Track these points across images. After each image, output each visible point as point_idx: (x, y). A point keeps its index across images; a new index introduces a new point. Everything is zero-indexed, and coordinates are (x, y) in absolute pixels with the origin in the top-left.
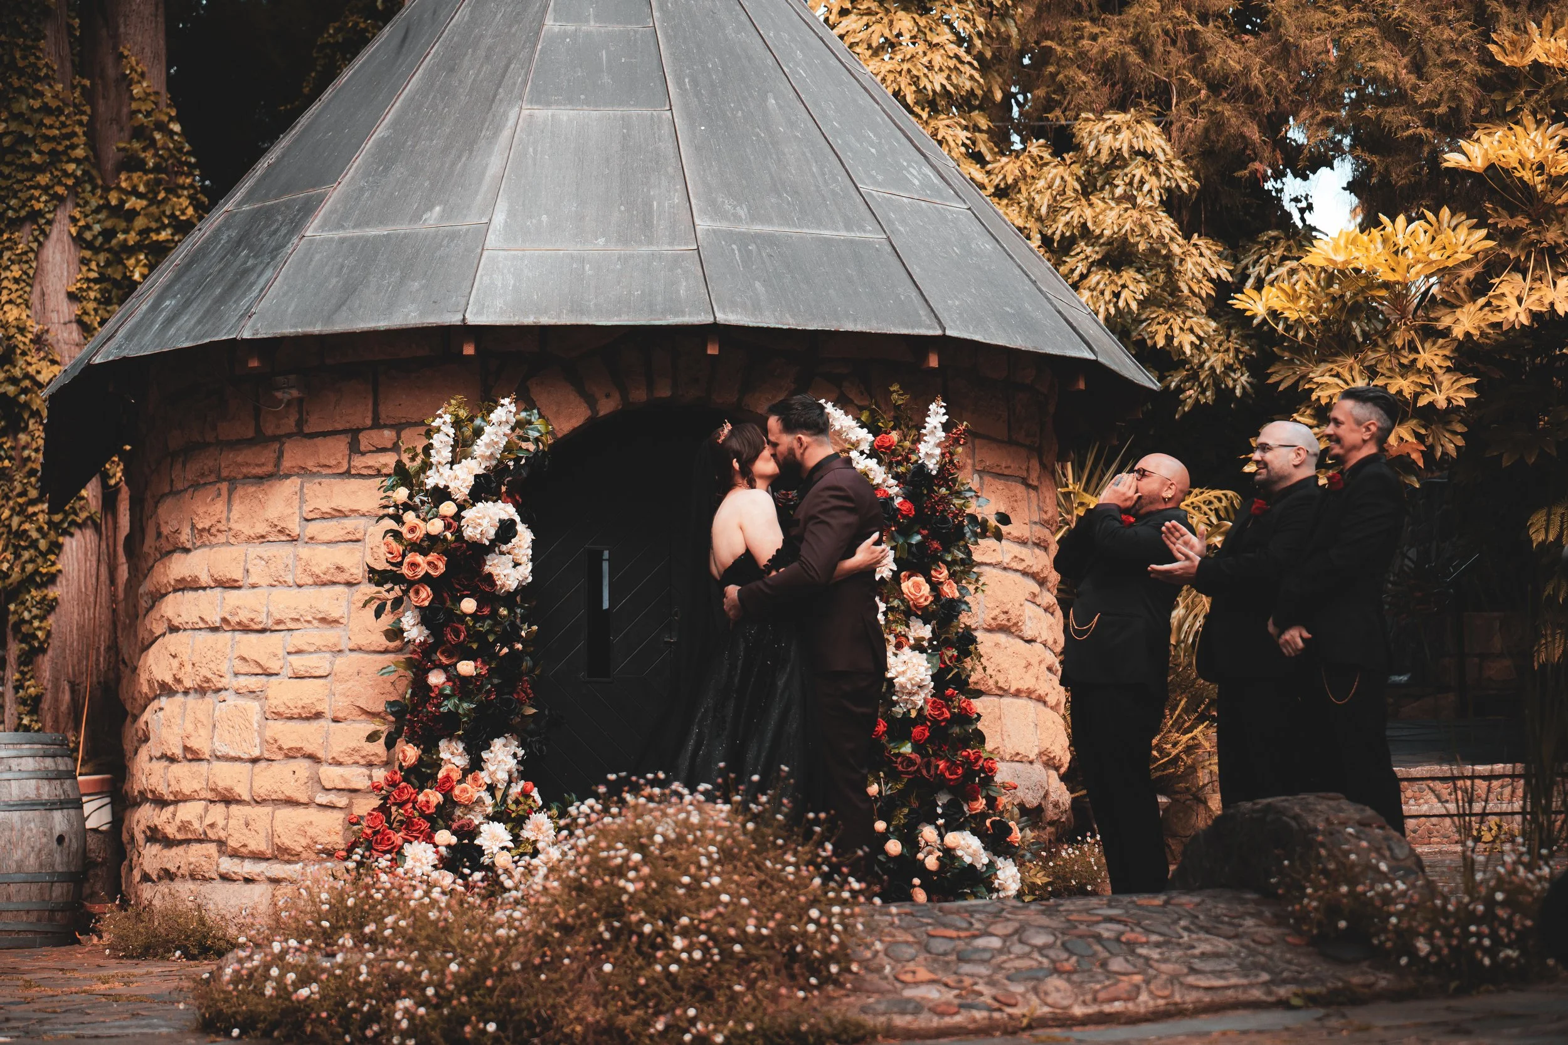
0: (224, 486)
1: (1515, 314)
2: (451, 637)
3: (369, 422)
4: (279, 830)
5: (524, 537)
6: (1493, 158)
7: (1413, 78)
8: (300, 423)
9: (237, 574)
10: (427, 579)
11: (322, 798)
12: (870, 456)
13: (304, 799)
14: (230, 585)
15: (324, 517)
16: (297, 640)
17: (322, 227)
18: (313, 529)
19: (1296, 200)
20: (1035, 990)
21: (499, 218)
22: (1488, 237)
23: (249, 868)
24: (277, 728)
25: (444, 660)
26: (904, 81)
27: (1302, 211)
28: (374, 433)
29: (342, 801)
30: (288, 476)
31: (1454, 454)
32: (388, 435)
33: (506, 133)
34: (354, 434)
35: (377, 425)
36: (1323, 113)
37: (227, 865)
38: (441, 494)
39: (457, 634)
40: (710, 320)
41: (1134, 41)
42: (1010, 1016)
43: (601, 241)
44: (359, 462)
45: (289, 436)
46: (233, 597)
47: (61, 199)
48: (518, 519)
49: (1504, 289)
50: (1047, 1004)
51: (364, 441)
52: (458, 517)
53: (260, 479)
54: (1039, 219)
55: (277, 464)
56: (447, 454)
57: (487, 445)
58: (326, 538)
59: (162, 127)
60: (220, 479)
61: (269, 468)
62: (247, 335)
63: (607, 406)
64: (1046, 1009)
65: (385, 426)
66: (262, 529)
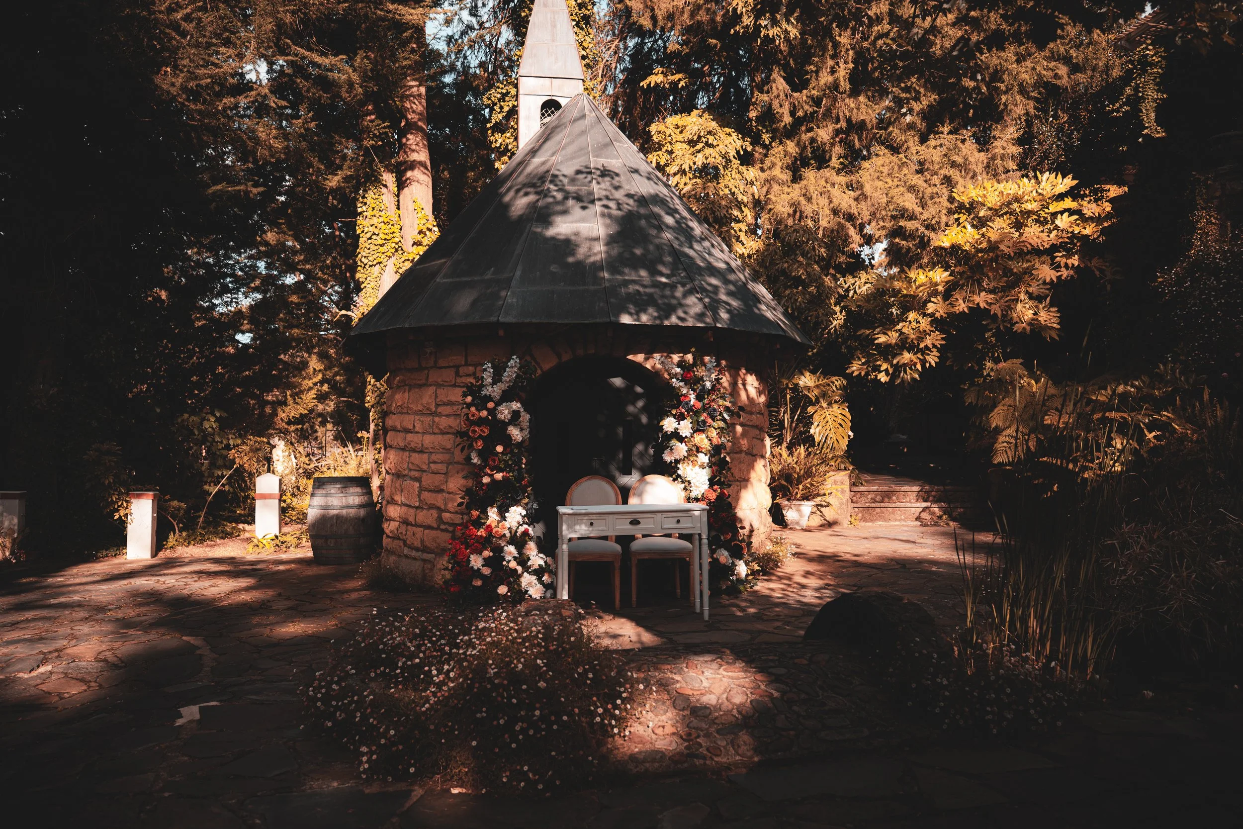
0: (407, 388)
1: (961, 306)
2: (491, 463)
3: (463, 363)
4: (425, 539)
5: (525, 417)
6: (954, 242)
7: (920, 209)
8: (436, 362)
9: (411, 427)
10: (480, 437)
11: (443, 527)
12: (681, 381)
13: (435, 526)
14: (407, 431)
15: (444, 404)
16: (434, 457)
17: (444, 277)
18: (440, 409)
19: (868, 255)
20: (732, 743)
21: (518, 273)
22: (950, 275)
23: (414, 553)
24: (425, 495)
25: (489, 471)
26: (708, 213)
27: (870, 259)
28: (465, 368)
29: (451, 529)
30: (431, 385)
31: (934, 365)
32: (471, 369)
33: (525, 235)
34: (457, 367)
35: (467, 364)
36: (881, 223)
37: (406, 551)
38: (489, 398)
39: (494, 461)
40: (608, 320)
41: (804, 195)
42: (717, 762)
43: (562, 284)
44: (459, 380)
45: (432, 368)
46: (410, 437)
47: (390, 257)
48: (522, 410)
49: (957, 296)
50: (739, 755)
51: (462, 370)
52: (495, 409)
53: (420, 386)
54: (766, 267)
55: (427, 379)
56: (490, 380)
57: (508, 377)
58: (445, 413)
59: (430, 230)
60: (406, 385)
61: (423, 381)
62: (407, 326)
63: (566, 357)
64: (738, 758)
65: (470, 365)
66: (420, 408)
